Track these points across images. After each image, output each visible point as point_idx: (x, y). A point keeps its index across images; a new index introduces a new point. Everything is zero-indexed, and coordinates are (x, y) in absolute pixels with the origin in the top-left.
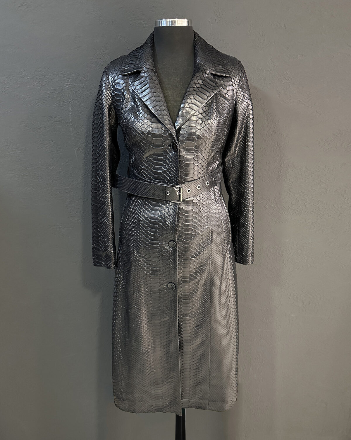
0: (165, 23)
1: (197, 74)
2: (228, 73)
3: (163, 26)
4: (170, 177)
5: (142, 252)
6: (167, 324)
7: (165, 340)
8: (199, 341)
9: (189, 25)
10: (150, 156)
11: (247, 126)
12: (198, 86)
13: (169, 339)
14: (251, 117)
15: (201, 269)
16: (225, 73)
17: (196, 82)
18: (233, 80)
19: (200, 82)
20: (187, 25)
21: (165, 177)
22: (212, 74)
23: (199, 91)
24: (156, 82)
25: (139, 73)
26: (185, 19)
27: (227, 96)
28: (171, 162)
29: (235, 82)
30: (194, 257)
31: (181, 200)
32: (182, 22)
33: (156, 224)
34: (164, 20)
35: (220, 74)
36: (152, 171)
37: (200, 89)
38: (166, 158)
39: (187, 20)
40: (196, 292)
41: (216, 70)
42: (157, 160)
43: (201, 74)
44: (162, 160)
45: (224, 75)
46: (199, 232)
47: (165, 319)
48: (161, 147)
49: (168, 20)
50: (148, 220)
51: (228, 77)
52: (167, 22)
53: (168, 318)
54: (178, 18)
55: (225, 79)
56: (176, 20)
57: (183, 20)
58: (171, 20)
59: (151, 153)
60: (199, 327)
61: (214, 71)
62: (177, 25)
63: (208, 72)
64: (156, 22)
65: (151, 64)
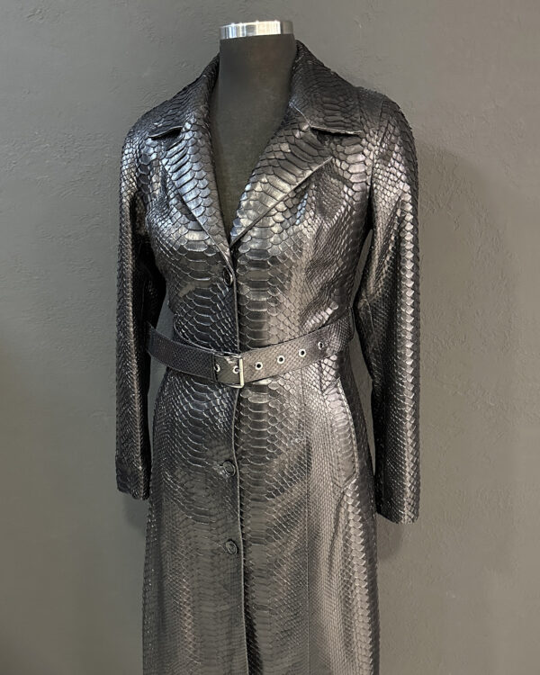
0: (235, 30)
1: (282, 133)
2: (353, 127)
3: (231, 37)
4: (223, 336)
5: (179, 476)
6: (228, 618)
7: (226, 648)
8: (287, 661)
9: (285, 32)
10: (190, 293)
11: (400, 237)
12: (279, 155)
13: (231, 647)
14: (408, 217)
15: (288, 521)
16: (346, 128)
17: (275, 147)
18: (364, 142)
19: (285, 147)
20: (279, 32)
21: (216, 337)
22: (313, 130)
23: (281, 167)
24: (204, 150)
25: (176, 133)
26: (273, 20)
27: (347, 176)
28: (224, 308)
29: (370, 147)
30: (273, 497)
31: (242, 384)
32: (269, 28)
33: (199, 424)
34: (233, 25)
35: (333, 130)
36: (194, 323)
37: (283, 162)
38: (214, 297)
39: (279, 23)
40: (279, 566)
41: (325, 123)
42: (202, 302)
43: (290, 132)
44: (209, 303)
45: (343, 132)
46: (281, 448)
47: (223, 608)
48: (207, 277)
49: (241, 25)
50: (187, 416)
51: (351, 135)
52: (237, 29)
53: (228, 606)
54: (261, 19)
55: (346, 141)
56: (257, 23)
57: (270, 23)
58: (245, 24)
59: (190, 287)
60: (287, 633)
61: (321, 124)
62: (257, 34)
63: (305, 128)
64: (220, 31)
65: (200, 116)
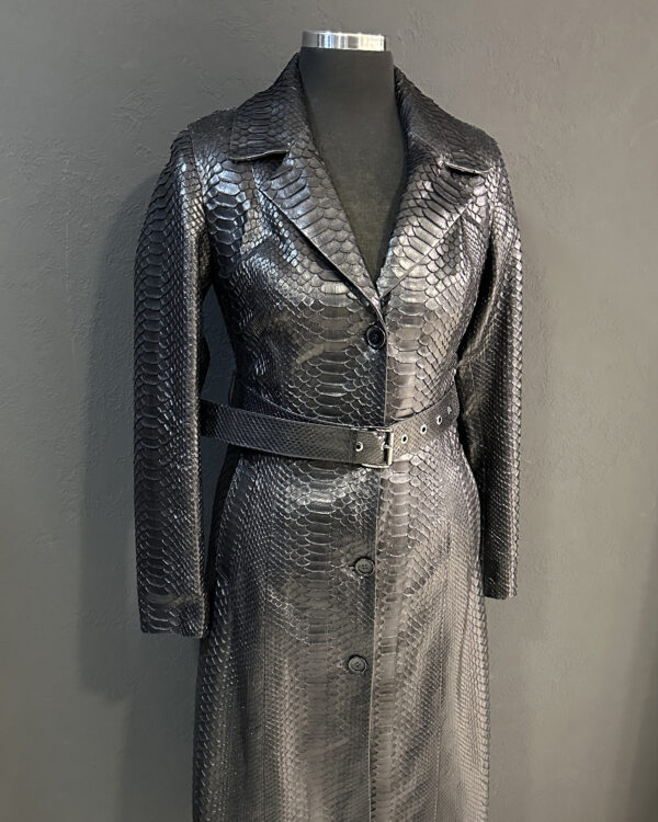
0: (332, 40)
1: (420, 168)
2: (478, 166)
4: (361, 407)
5: (288, 591)
6: (343, 756)
7: (335, 794)
8: (412, 784)
9: (388, 49)
10: (313, 359)
11: (510, 287)
12: (424, 195)
13: (345, 791)
14: (519, 267)
16: (473, 167)
17: (420, 185)
18: (487, 184)
19: (428, 185)
20: (381, 49)
21: (350, 410)
22: (447, 168)
23: (429, 209)
24: (326, 181)
25: (280, 157)
26: (377, 34)
27: (478, 220)
29: (492, 188)
30: (412, 592)
31: (390, 463)
32: (371, 43)
33: (326, 520)
35: (464, 169)
36: (316, 394)
37: (430, 203)
38: (353, 364)
39: (383, 38)
40: (410, 673)
41: (454, 159)
42: (332, 368)
43: (428, 168)
44: (343, 369)
45: (471, 171)
46: (423, 532)
47: (338, 744)
48: (344, 337)
49: (340, 35)
50: (305, 511)
51: (478, 175)
52: (336, 38)
53: (345, 740)
54: (363, 33)
55: (472, 181)
56: (359, 36)
57: (374, 37)
58: (346, 35)
59: (318, 350)
60: (413, 753)
61: (451, 160)
62: (360, 48)
63: (440, 163)
64: (306, 36)
65: (307, 138)
